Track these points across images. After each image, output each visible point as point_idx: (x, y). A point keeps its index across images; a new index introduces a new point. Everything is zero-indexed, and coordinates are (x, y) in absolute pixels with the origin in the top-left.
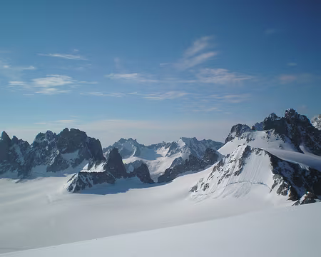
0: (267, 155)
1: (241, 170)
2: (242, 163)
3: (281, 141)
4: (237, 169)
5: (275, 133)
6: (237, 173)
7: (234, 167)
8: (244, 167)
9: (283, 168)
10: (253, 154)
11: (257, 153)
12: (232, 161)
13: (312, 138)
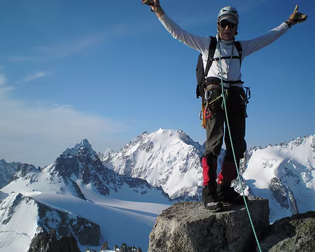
0: (36, 205)
1: (9, 218)
2: (12, 212)
3: (63, 184)
4: (6, 217)
5: (59, 175)
6: (5, 222)
7: (3, 215)
8: (13, 216)
9: (50, 218)
10: (23, 202)
11: (28, 201)
12: (2, 209)
13: (100, 177)
